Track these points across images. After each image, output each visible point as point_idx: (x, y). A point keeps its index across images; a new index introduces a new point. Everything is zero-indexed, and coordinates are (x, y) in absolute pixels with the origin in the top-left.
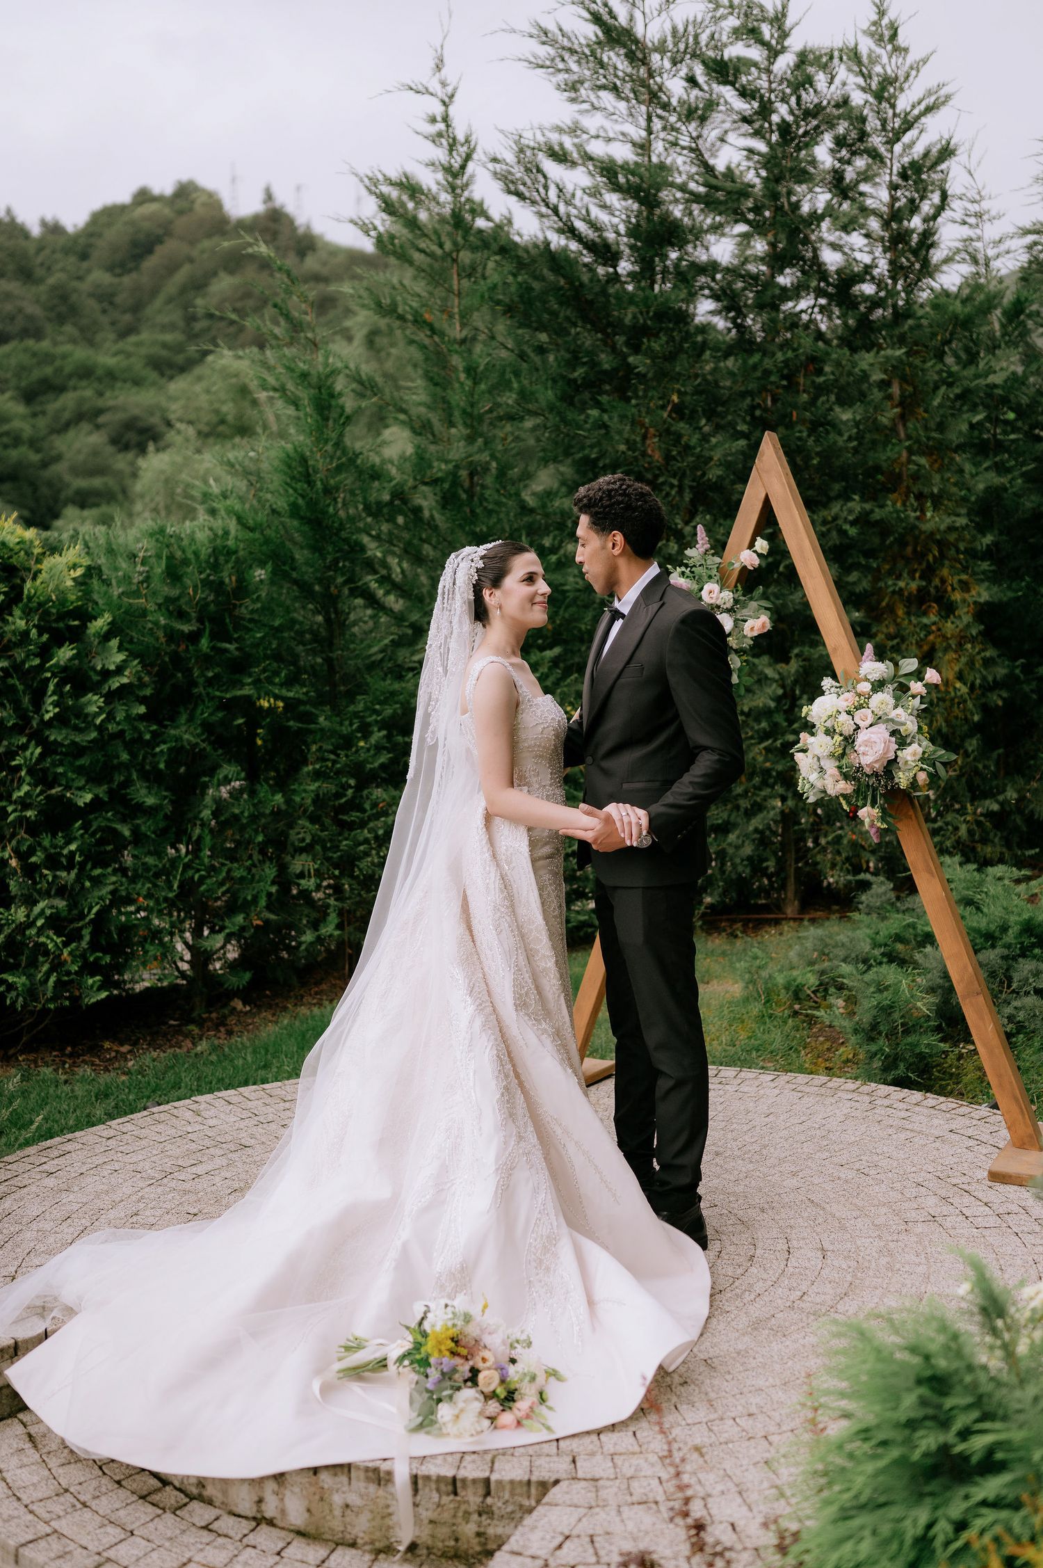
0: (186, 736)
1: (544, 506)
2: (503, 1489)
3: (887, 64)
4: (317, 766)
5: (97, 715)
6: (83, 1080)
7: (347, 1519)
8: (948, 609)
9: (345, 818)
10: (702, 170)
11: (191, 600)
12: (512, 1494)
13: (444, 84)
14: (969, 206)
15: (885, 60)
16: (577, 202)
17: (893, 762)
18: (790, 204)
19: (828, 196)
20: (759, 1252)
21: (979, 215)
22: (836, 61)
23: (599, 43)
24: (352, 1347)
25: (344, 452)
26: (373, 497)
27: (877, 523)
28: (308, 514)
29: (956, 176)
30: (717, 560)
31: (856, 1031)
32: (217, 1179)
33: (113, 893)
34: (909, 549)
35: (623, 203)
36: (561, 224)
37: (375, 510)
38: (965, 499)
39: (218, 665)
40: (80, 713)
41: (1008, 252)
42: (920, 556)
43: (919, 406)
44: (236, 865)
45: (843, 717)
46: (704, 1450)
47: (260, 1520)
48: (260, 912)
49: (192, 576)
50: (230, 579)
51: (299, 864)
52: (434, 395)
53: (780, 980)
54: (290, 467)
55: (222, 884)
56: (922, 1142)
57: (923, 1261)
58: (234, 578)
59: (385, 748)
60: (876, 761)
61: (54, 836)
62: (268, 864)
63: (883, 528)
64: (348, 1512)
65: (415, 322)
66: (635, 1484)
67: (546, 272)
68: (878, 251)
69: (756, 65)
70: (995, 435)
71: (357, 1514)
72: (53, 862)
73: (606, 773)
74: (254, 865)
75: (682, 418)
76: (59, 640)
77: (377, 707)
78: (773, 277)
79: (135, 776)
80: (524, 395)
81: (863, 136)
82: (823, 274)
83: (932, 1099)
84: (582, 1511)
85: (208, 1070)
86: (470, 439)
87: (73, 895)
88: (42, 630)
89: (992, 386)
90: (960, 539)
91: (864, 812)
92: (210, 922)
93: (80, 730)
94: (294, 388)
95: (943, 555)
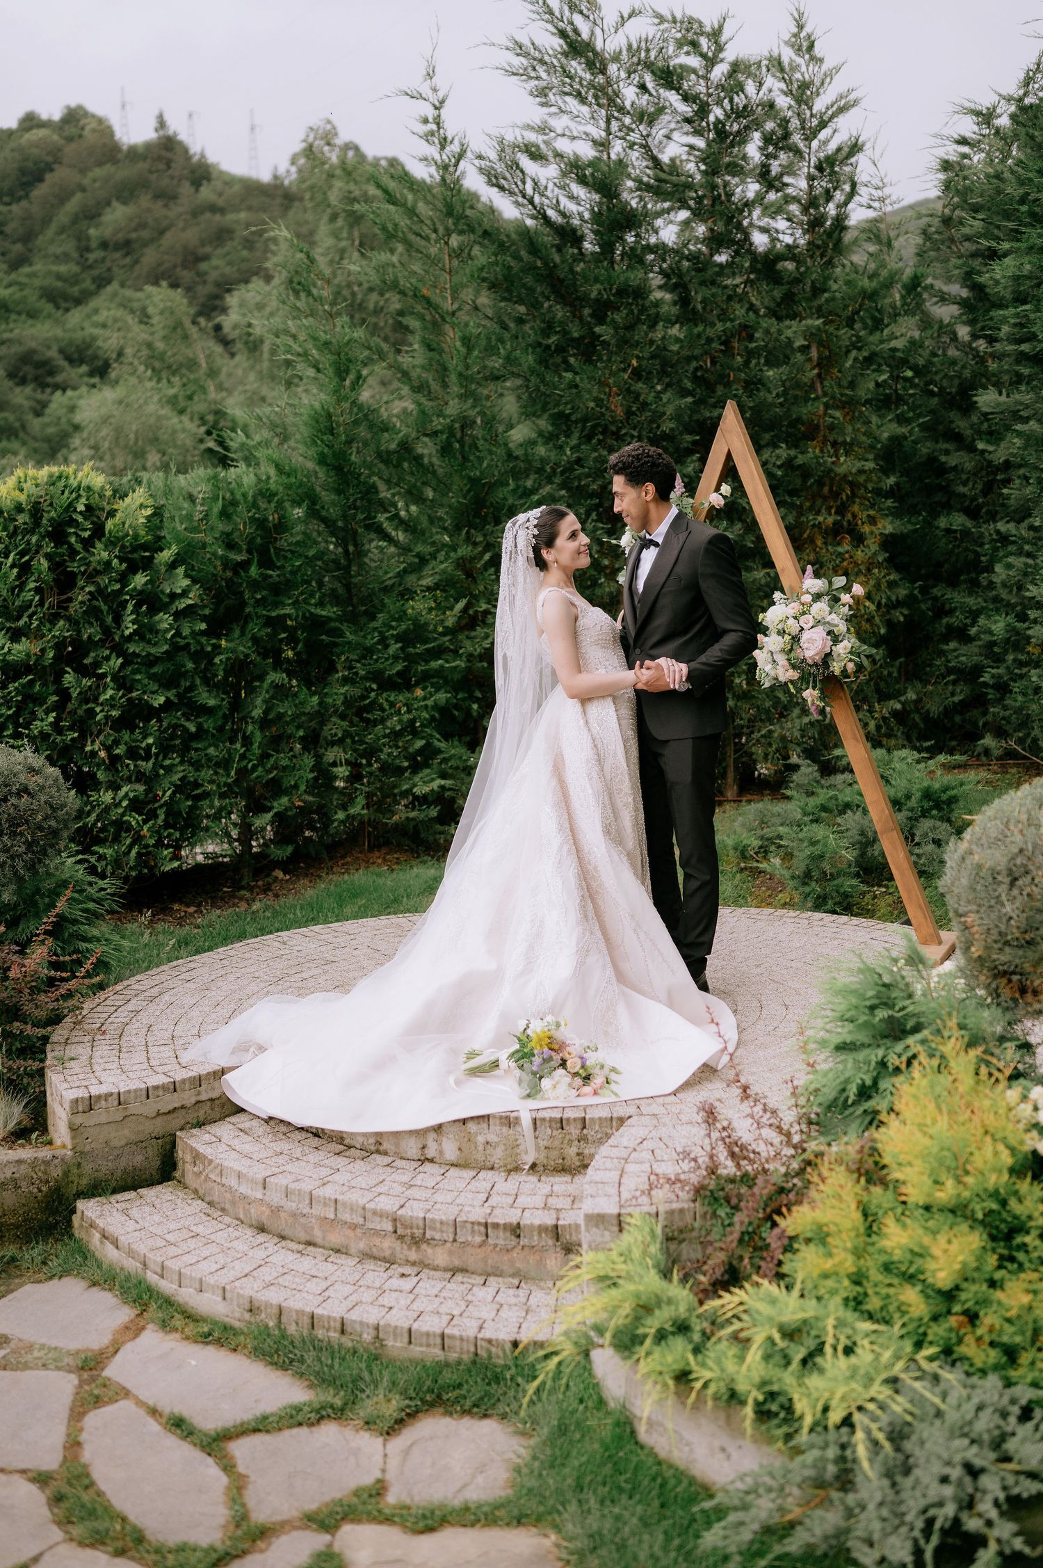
0: (241, 648)
1: (526, 455)
2: (594, 1124)
3: (805, 71)
4: (346, 673)
5: (167, 630)
6: (164, 932)
7: (488, 1151)
8: (859, 540)
9: (368, 716)
10: (650, 164)
11: (241, 535)
12: (600, 1126)
13: (435, 90)
14: (874, 192)
15: (804, 69)
16: (549, 193)
17: (829, 655)
18: (725, 193)
19: (756, 187)
20: (739, 1007)
21: (882, 200)
22: (763, 69)
23: (565, 54)
24: (472, 1055)
25: (360, 407)
26: (384, 446)
27: (801, 467)
28: (333, 461)
29: (863, 167)
30: (691, 500)
31: (793, 877)
32: (320, 980)
33: (182, 780)
34: (826, 489)
35: (588, 195)
36: (534, 212)
37: (384, 457)
38: (872, 447)
39: (264, 589)
40: (153, 630)
41: (906, 233)
42: (835, 495)
43: (834, 366)
44: (281, 755)
45: (791, 621)
47: (425, 1160)
48: (301, 795)
49: (242, 516)
50: (272, 518)
51: (331, 755)
52: (430, 360)
54: (317, 422)
55: (269, 772)
58: (276, 516)
59: (400, 658)
60: (816, 655)
61: (132, 732)
62: (307, 755)
63: (805, 471)
64: (488, 1147)
65: (414, 296)
67: (523, 253)
68: (799, 233)
69: (694, 71)
70: (896, 391)
71: (494, 1148)
72: (133, 753)
74: (295, 756)
75: (639, 379)
76: (133, 568)
77: (393, 624)
78: (711, 256)
80: (508, 360)
81: (787, 136)
82: (752, 252)
83: (855, 920)
84: (650, 1128)
85: (266, 923)
86: (464, 397)
87: (149, 780)
88: (121, 560)
89: (894, 350)
90: (869, 480)
91: (806, 694)
92: (257, 807)
93: (156, 644)
94: (316, 354)
95: (853, 495)
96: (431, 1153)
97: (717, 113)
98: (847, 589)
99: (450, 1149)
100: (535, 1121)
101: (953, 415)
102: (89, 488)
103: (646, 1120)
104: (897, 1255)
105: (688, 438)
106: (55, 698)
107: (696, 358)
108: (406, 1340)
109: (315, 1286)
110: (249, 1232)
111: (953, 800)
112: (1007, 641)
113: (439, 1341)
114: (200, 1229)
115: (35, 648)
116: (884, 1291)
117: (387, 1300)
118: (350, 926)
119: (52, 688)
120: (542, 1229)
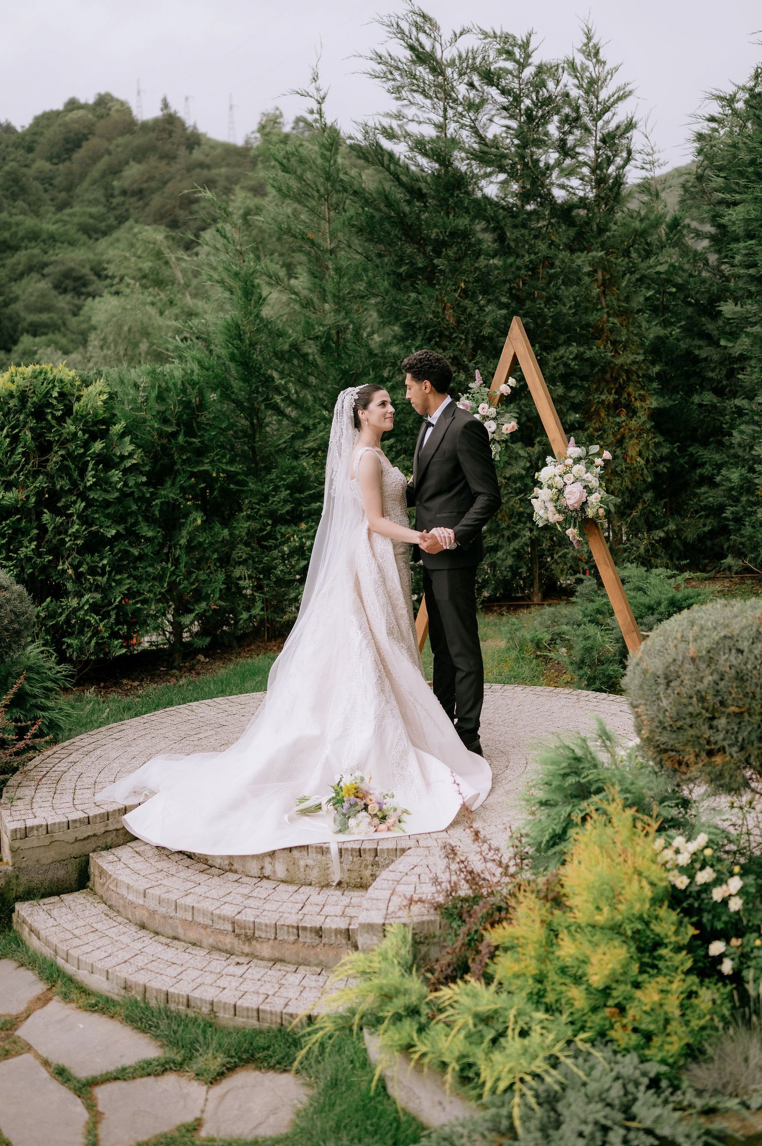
0: (171, 495)
1: (383, 353)
2: (384, 853)
3: (593, 71)
4: (249, 512)
5: (118, 482)
6: (114, 700)
7: (307, 872)
8: (633, 413)
9: (265, 543)
10: (477, 140)
11: (172, 413)
12: (388, 855)
13: (318, 90)
14: (646, 157)
15: (591, 69)
16: (401, 163)
17: (585, 503)
18: (533, 161)
19: (556, 155)
20: (511, 764)
21: (652, 163)
22: (560, 70)
23: (413, 62)
24: (303, 799)
25: (262, 320)
26: (279, 348)
27: (587, 360)
28: (241, 359)
29: (637, 139)
30: (487, 389)
31: (572, 663)
32: (212, 740)
33: (128, 589)
34: (608, 376)
35: (429, 163)
36: (392, 177)
37: (280, 356)
38: (642, 344)
39: (189, 452)
40: (107, 482)
41: (670, 188)
42: (615, 380)
43: (614, 286)
44: (201, 572)
45: (558, 479)
47: (263, 877)
48: (215, 601)
49: (173, 399)
50: (195, 400)
51: (238, 572)
52: (314, 284)
53: (528, 637)
54: (229, 330)
55: (193, 584)
58: (197, 399)
59: (289, 501)
60: (576, 503)
61: (93, 555)
62: (219, 571)
63: (592, 362)
64: (307, 869)
65: (302, 238)
67: (382, 206)
68: (589, 188)
69: (511, 73)
70: (663, 302)
71: (312, 870)
72: (93, 571)
73: (427, 509)
74: (211, 573)
75: (467, 296)
76: (94, 437)
77: (284, 476)
78: (523, 206)
79: (140, 519)
80: (370, 285)
81: (578, 118)
82: (553, 203)
83: (612, 697)
84: (422, 858)
85: (188, 694)
86: (337, 311)
87: (105, 591)
88: (84, 432)
89: (658, 273)
90: (640, 368)
91: (568, 532)
92: (183, 608)
93: (108, 492)
94: (229, 281)
95: (629, 379)
96: (267, 872)
97: (527, 102)
98: (599, 454)
99: (280, 870)
100: (340, 851)
101: (704, 320)
102: (61, 381)
103: (420, 851)
104: (569, 961)
106: (36, 531)
107: (509, 281)
108: (232, 1012)
109: (172, 971)
110: (134, 929)
112: (742, 487)
113: (255, 1014)
114: (99, 926)
115: (22, 496)
116: (559, 988)
117: (222, 983)
118: (243, 698)
119: (35, 524)
120: (338, 932)
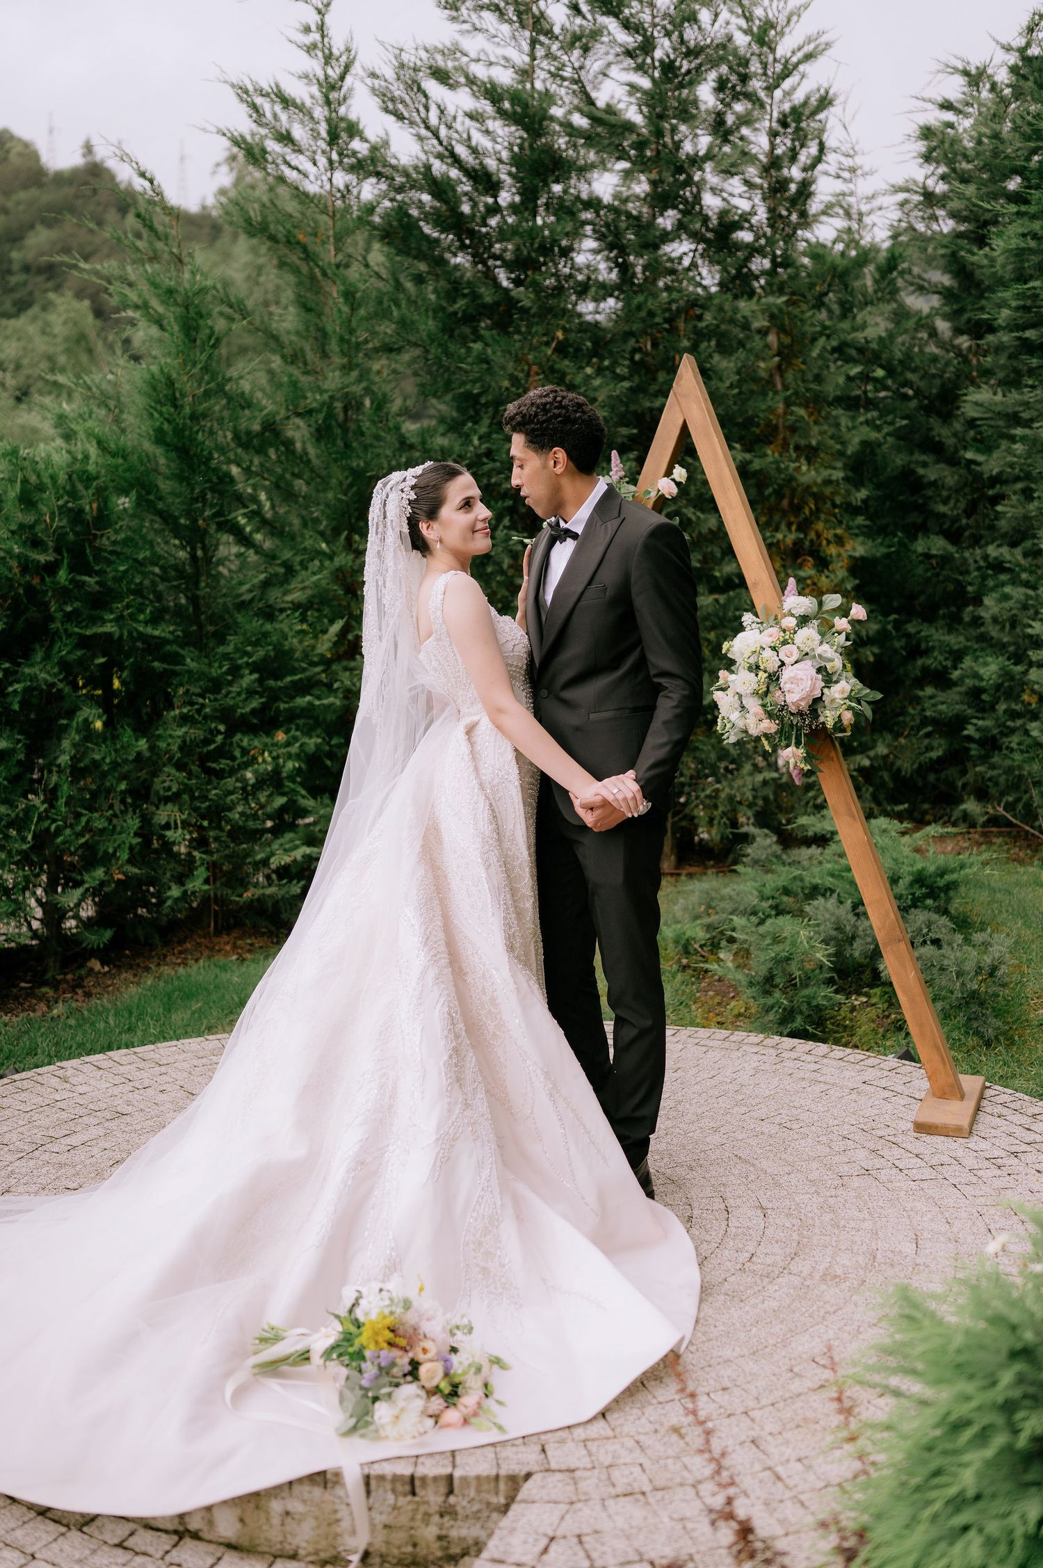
0: (43, 675)
1: (424, 442)
2: (468, 1486)
3: (768, 7)
4: (185, 710)
7: (288, 1528)
8: (822, 563)
9: (214, 765)
10: (583, 102)
11: (47, 529)
12: (478, 1491)
14: (843, 159)
16: (458, 125)
18: (674, 142)
19: (709, 139)
20: (696, 1212)
21: (853, 170)
24: (269, 1338)
25: (213, 377)
26: (243, 425)
27: (755, 474)
28: (175, 440)
29: (833, 127)
30: (632, 488)
31: (751, 984)
32: (95, 1151)
34: (785, 503)
35: (506, 129)
36: (440, 149)
37: (245, 441)
38: (841, 454)
39: (77, 599)
41: (880, 209)
42: (797, 509)
43: (797, 357)
44: (96, 815)
45: (768, 653)
46: (683, 1431)
47: (183, 1533)
48: (122, 866)
49: (49, 503)
50: (89, 506)
51: (163, 815)
52: (306, 322)
53: (669, 933)
54: (154, 389)
55: (81, 834)
56: (838, 1094)
57: (867, 1216)
58: (95, 506)
59: (257, 692)
60: (802, 699)
62: (130, 814)
63: (760, 480)
64: (289, 1520)
65: (289, 242)
66: (616, 1474)
68: (757, 199)
70: (865, 392)
71: (299, 1522)
74: (115, 816)
75: (566, 357)
77: (249, 649)
78: (654, 217)
80: (403, 323)
81: (744, 78)
82: (706, 219)
83: (839, 1052)
84: (563, 1507)
86: (347, 368)
89: (868, 340)
90: (836, 492)
91: (787, 753)
92: (63, 875)
94: (155, 303)
95: (818, 510)
96: (194, 1521)
97: (663, 48)
99: (225, 1520)
100: (367, 1479)
101: (934, 422)
105: (624, 431)
107: (634, 336)
111: (951, 886)
112: (998, 687)
